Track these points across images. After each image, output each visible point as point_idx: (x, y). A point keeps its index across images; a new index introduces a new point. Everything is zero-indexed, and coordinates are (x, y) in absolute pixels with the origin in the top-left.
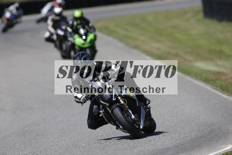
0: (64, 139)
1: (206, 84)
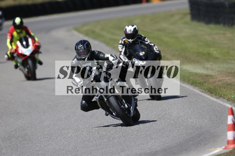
0: (51, 144)
1: (194, 87)
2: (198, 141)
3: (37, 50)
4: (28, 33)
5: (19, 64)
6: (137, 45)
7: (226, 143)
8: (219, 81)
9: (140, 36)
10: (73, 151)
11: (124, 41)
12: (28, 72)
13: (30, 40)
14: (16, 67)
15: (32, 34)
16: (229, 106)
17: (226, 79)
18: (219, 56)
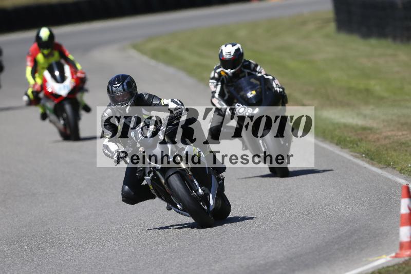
1: (341, 148)
2: (349, 244)
3: (80, 85)
4: (63, 55)
5: (48, 112)
6: (243, 79)
7: (397, 247)
8: (386, 137)
9: (247, 63)
10: (129, 260)
11: (219, 73)
12: (65, 125)
13: (67, 69)
14: (44, 116)
15: (71, 57)
16: (404, 182)
17: (397, 134)
18: (386, 94)
